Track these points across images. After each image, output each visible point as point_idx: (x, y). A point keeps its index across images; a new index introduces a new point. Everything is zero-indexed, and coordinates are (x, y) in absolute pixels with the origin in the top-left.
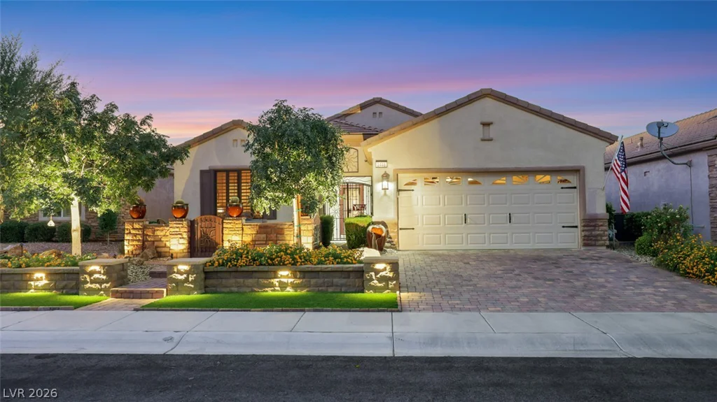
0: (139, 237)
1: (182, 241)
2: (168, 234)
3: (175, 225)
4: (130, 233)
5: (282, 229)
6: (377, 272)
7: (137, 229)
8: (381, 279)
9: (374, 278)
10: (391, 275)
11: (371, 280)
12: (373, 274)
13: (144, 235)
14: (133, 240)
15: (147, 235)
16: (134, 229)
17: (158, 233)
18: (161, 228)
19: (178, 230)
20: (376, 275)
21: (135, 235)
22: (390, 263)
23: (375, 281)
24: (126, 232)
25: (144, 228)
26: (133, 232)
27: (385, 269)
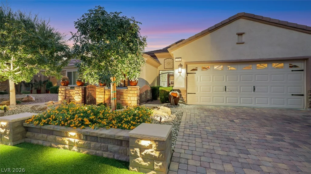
0: (64, 94)
1: (80, 97)
2: (74, 93)
3: (77, 89)
4: (60, 92)
5: (123, 92)
6: (142, 149)
7: (63, 90)
8: (146, 158)
9: (139, 155)
10: (157, 154)
11: (136, 156)
12: (138, 150)
13: (66, 93)
14: (62, 96)
15: (67, 93)
16: (62, 90)
17: (71, 93)
18: (72, 91)
19: (78, 91)
20: (141, 152)
21: (62, 93)
22: (155, 141)
23: (140, 159)
24: (59, 92)
25: (66, 90)
26: (61, 92)
27: (150, 147)
